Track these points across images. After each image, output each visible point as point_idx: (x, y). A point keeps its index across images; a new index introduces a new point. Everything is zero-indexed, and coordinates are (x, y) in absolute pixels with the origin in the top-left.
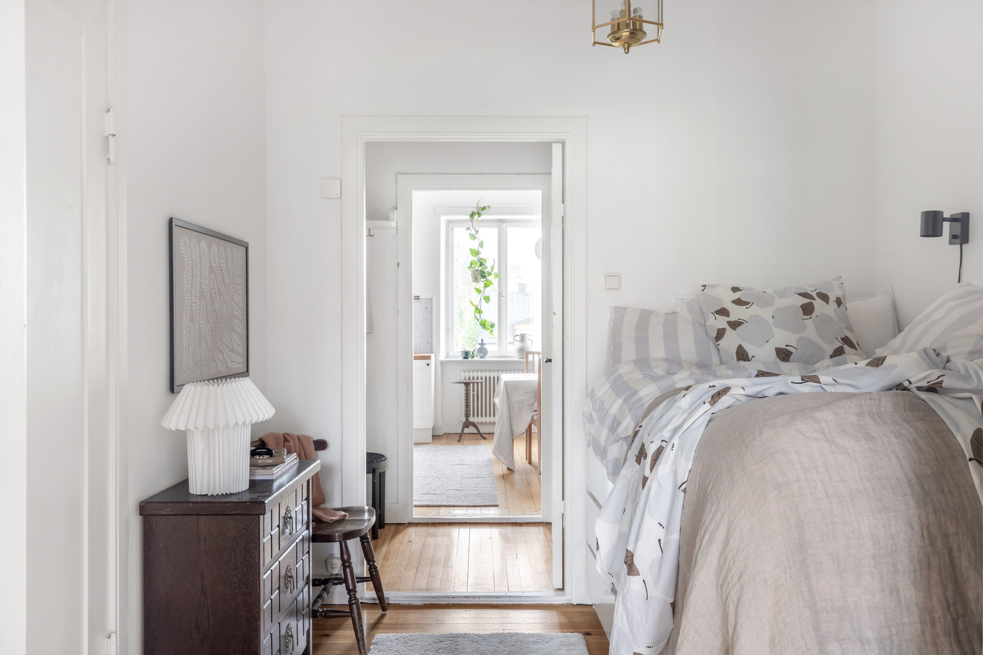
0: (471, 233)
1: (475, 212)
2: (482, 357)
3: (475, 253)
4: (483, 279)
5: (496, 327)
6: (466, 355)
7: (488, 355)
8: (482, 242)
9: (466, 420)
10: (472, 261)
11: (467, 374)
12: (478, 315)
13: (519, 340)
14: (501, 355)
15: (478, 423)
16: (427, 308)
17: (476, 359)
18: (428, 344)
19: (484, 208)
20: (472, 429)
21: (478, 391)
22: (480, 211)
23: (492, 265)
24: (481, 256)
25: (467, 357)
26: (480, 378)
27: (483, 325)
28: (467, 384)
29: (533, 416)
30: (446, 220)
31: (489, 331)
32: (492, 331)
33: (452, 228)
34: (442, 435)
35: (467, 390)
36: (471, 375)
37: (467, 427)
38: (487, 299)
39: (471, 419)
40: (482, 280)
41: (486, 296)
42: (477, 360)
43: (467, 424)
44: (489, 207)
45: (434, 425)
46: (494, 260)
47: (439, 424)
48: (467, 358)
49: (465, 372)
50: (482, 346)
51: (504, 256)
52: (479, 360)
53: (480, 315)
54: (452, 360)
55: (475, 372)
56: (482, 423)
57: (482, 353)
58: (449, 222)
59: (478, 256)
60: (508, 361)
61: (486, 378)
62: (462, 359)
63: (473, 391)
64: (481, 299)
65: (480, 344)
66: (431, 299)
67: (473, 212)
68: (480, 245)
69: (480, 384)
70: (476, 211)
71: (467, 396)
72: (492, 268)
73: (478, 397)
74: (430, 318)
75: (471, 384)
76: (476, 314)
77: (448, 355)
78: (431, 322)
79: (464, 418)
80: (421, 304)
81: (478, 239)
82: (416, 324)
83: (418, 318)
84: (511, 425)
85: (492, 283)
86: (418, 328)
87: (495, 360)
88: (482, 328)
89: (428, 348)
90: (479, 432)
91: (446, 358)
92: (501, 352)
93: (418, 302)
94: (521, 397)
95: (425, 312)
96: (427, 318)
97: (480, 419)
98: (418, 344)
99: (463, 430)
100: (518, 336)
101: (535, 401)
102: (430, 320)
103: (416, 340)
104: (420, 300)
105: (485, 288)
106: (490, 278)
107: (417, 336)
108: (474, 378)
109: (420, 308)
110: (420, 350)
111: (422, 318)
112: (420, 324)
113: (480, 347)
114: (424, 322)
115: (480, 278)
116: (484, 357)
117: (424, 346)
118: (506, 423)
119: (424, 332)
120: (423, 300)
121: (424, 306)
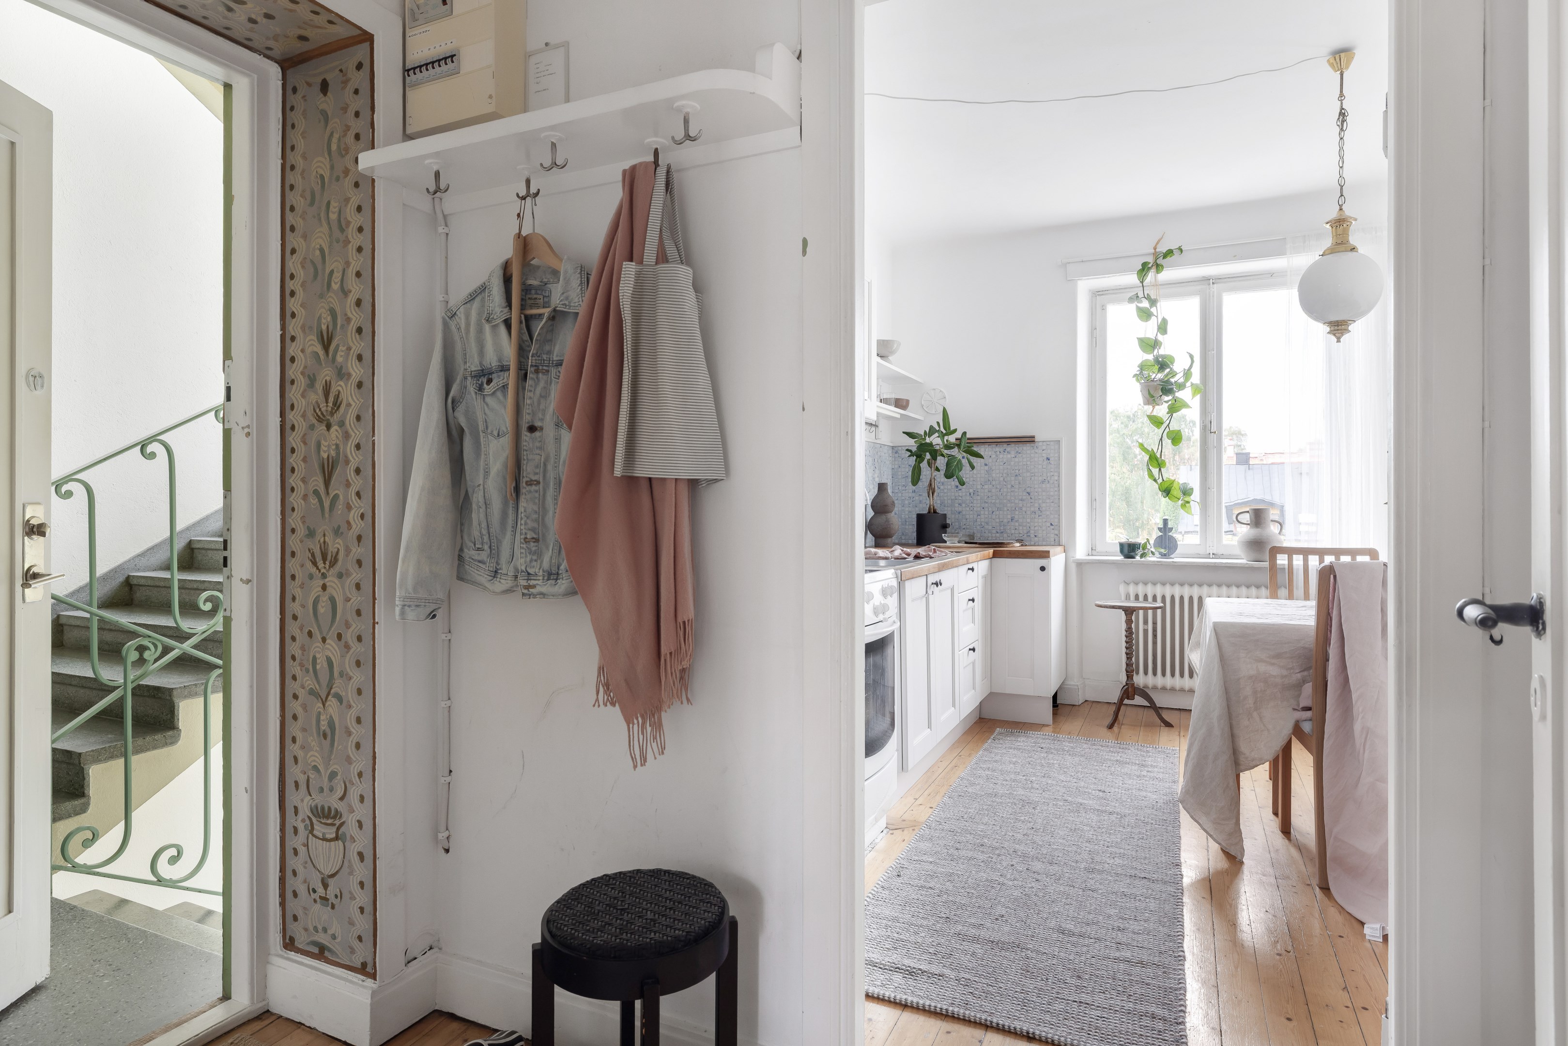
0: (1141, 306)
1: (1149, 263)
2: (1165, 555)
3: (1149, 345)
4: (1167, 396)
5: (1196, 496)
6: (1129, 550)
7: (1178, 552)
8: (1165, 322)
9: (1127, 684)
10: (1142, 363)
11: (1132, 590)
12: (1155, 471)
13: (1248, 521)
14: (1208, 552)
15: (1155, 688)
16: (1049, 460)
17: (1151, 559)
18: (1052, 527)
19: (1170, 252)
20: (1138, 700)
21: (1155, 623)
22: (1159, 261)
23: (1187, 368)
24: (1162, 352)
25: (1132, 554)
26: (1159, 599)
27: (1167, 491)
28: (1129, 612)
29: (1298, 721)
30: (1090, 290)
31: (1180, 502)
32: (1188, 502)
33: (1103, 306)
34: (1079, 705)
35: (1129, 622)
36: (1141, 590)
37: (1131, 697)
38: (1176, 437)
39: (1140, 680)
40: (1166, 398)
41: (1173, 431)
42: (1154, 562)
43: (1130, 691)
44: (1180, 250)
46: (1191, 357)
47: (1074, 682)
48: (1133, 557)
49: (1128, 584)
50: (1165, 534)
51: (1215, 352)
52: (1158, 561)
53: (1160, 470)
54: (1099, 560)
55: (1151, 586)
56: (1164, 688)
57: (1165, 548)
58: (1097, 294)
59: (1156, 351)
60: (1223, 565)
62: (1120, 558)
63: (1146, 622)
64: (1161, 439)
65: (1160, 529)
66: (1058, 442)
67: (1144, 265)
68: (1159, 328)
69: (1159, 611)
70: (1150, 260)
71: (1129, 633)
72: (1187, 374)
73: (1155, 636)
74: (1056, 478)
75: (1140, 611)
76: (1151, 468)
77: (1094, 549)
78: (1057, 485)
79: (1123, 678)
80: (1037, 451)
81: (1157, 317)
82: (1028, 490)
83: (1033, 478)
84: (1233, 737)
85: (1186, 405)
86: (1031, 498)
87: (1194, 563)
88: (1165, 497)
89: (1052, 536)
90: (1153, 706)
91: (1090, 554)
92: (1208, 546)
93: (1032, 448)
94: (1263, 667)
95: (1044, 467)
96: (1049, 478)
97: (1159, 681)
98: (1032, 528)
99: (1121, 700)
100: (1248, 512)
101: (1304, 681)
102: (1056, 482)
103: (1029, 520)
104: (1036, 444)
105: (1172, 415)
106: (1184, 395)
107: (1029, 513)
108: (1146, 598)
109: (1036, 459)
110: (1036, 539)
111: (1040, 478)
112: (1036, 490)
113: (1161, 534)
114: (1044, 486)
115: (1161, 396)
116: (1169, 556)
117: (1045, 532)
118: (1217, 732)
119: (1044, 505)
120: (1040, 444)
121: (1044, 455)
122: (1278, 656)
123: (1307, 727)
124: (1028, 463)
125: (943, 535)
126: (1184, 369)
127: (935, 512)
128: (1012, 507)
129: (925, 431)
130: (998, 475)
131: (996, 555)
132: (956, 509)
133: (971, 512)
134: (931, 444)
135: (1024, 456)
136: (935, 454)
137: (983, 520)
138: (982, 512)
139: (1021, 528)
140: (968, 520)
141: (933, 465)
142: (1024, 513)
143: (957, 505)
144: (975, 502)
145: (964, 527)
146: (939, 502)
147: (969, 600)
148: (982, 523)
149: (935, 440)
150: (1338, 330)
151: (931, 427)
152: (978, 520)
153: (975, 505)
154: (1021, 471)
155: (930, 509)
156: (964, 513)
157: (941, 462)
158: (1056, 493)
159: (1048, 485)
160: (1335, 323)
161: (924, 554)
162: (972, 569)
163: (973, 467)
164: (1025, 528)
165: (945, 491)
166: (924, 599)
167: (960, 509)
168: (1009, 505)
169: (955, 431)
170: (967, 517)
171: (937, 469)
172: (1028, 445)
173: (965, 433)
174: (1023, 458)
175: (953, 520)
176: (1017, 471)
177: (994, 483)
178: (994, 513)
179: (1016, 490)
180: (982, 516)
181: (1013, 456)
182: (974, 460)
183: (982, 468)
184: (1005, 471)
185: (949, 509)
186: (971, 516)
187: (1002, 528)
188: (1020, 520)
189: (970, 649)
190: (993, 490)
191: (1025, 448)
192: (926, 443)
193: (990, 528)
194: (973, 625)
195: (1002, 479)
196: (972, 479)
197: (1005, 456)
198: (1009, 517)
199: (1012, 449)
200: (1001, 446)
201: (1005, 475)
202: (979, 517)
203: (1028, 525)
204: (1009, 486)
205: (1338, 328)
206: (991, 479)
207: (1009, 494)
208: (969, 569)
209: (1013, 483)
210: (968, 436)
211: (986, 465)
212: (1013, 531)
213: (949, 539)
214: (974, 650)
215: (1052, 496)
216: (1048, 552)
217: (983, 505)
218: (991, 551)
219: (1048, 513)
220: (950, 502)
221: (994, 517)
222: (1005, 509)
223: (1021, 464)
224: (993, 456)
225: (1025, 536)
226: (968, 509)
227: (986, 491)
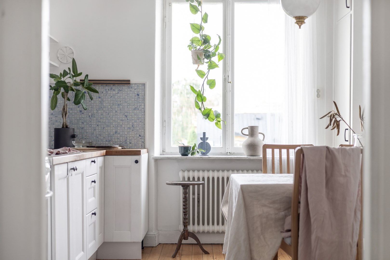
0: (192, 4)
2: (204, 153)
3: (197, 28)
4: (207, 59)
5: (222, 117)
6: (185, 151)
7: (211, 152)
8: (206, 15)
9: (184, 230)
10: (192, 38)
11: (186, 174)
12: (200, 103)
13: (247, 134)
14: (226, 152)
15: (199, 232)
16: (139, 95)
17: (197, 155)
18: (140, 137)
20: (191, 240)
21: (199, 194)
23: (217, 44)
24: (204, 33)
25: (186, 153)
26: (201, 179)
27: (207, 115)
28: (185, 187)
29: (283, 239)
31: (215, 121)
32: (219, 121)
33: (170, 4)
34: (156, 247)
35: (185, 193)
36: (191, 174)
37: (186, 238)
38: (212, 84)
39: (191, 228)
40: (206, 60)
41: (211, 80)
42: (198, 157)
43: (185, 235)
45: (146, 234)
46: (219, 37)
47: (153, 232)
48: (187, 155)
49: (184, 171)
50: (204, 141)
51: (230, 36)
52: (201, 157)
53: (202, 103)
54: (168, 157)
55: (196, 172)
56: (203, 232)
57: (204, 149)
59: (201, 32)
60: (235, 158)
61: (208, 178)
62: (180, 156)
63: (194, 194)
64: (203, 85)
65: (201, 138)
66: (144, 85)
68: (202, 19)
69: (201, 186)
71: (186, 200)
72: (217, 47)
73: (199, 202)
74: (143, 107)
75: (191, 186)
76: (198, 101)
77: (164, 151)
78: (143, 111)
79: (181, 228)
80: (131, 90)
81: (201, 12)
82: (126, 114)
83: (129, 107)
84: (251, 251)
85: (217, 66)
86: (128, 119)
87: (220, 157)
88: (206, 119)
89: (140, 142)
90: (199, 244)
91: (162, 154)
92: (226, 148)
93: (128, 88)
94: (266, 209)
95: (136, 100)
96: (138, 107)
97: (201, 228)
98: (128, 138)
99: (180, 240)
100: (247, 128)
101: (286, 216)
102: (142, 109)
103: (126, 133)
104: (131, 85)
105: (209, 71)
106: (215, 59)
107: (126, 128)
108: (194, 178)
109: (131, 95)
110: (131, 145)
111: (133, 107)
112: (131, 114)
113: (202, 141)
114: (135, 111)
115: (204, 59)
116: (206, 154)
117: (136, 140)
118: (243, 249)
119: (135, 123)
120: (133, 85)
121: (136, 92)
122: (274, 202)
123: (288, 241)
124: (126, 97)
125: (73, 142)
126: (215, 45)
127: (67, 127)
128: (116, 125)
129: (61, 73)
130: (107, 104)
131: (107, 154)
132: (80, 126)
133: (90, 128)
134: (64, 82)
135: (123, 93)
136: (67, 89)
137: (97, 133)
138: (97, 128)
139: (121, 138)
140: (88, 133)
141: (66, 96)
142: (123, 128)
143: (81, 123)
144: (92, 121)
145: (86, 137)
146: (69, 121)
147: (92, 182)
148: (97, 135)
149: (68, 80)
150: (300, 21)
151: (65, 71)
152: (94, 133)
153: (92, 123)
154: (121, 102)
155: (63, 125)
156: (85, 128)
157: (71, 95)
158: (143, 116)
159: (138, 111)
160: (298, 17)
161: (63, 152)
162: (94, 162)
163: (92, 99)
164: (124, 138)
165: (73, 114)
166: (66, 179)
167: (83, 126)
168: (114, 123)
169: (81, 74)
170: (88, 131)
171: (68, 99)
172: (126, 86)
173: (87, 76)
174: (123, 94)
175: (78, 133)
176: (119, 102)
177: (104, 109)
178: (105, 129)
179: (119, 114)
180: (97, 131)
181: (117, 92)
182: (92, 93)
183: (97, 100)
184: (112, 102)
185: (76, 126)
186: (90, 131)
187: (109, 138)
188: (121, 133)
189: (93, 214)
190: (104, 114)
191: (124, 88)
192: (61, 81)
193: (102, 138)
194: (94, 198)
195: (109, 107)
196: (90, 106)
197: (112, 92)
198: (114, 131)
199: (116, 88)
200: (109, 86)
201: (111, 104)
202: (95, 131)
203: (126, 136)
204: (114, 112)
205: (300, 20)
206: (102, 106)
207: (114, 116)
208: (92, 161)
209: (116, 109)
210: (89, 78)
211: (99, 98)
212: (116, 140)
213: (76, 144)
214: (95, 214)
215: (141, 118)
216: (140, 151)
217: (98, 123)
218: (104, 151)
219: (138, 128)
220: (76, 121)
221: (104, 131)
222: (112, 126)
223: (121, 97)
224: (104, 92)
225: (124, 143)
226: (88, 126)
227: (100, 114)
